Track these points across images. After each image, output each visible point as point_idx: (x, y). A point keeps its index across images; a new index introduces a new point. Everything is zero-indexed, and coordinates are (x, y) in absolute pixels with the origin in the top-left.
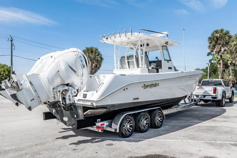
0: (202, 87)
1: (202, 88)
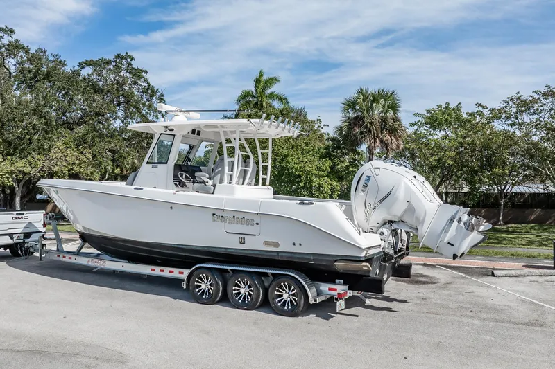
0: (23, 214)
1: (23, 216)
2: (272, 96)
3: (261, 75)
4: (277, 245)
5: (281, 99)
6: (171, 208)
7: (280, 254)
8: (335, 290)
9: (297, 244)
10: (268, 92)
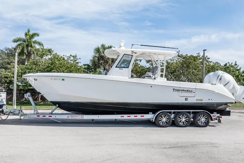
2: (35, 42)
3: (29, 31)
4: (202, 100)
5: (40, 44)
6: (151, 87)
7: (203, 104)
8: (215, 116)
9: (210, 100)
10: (33, 40)
